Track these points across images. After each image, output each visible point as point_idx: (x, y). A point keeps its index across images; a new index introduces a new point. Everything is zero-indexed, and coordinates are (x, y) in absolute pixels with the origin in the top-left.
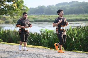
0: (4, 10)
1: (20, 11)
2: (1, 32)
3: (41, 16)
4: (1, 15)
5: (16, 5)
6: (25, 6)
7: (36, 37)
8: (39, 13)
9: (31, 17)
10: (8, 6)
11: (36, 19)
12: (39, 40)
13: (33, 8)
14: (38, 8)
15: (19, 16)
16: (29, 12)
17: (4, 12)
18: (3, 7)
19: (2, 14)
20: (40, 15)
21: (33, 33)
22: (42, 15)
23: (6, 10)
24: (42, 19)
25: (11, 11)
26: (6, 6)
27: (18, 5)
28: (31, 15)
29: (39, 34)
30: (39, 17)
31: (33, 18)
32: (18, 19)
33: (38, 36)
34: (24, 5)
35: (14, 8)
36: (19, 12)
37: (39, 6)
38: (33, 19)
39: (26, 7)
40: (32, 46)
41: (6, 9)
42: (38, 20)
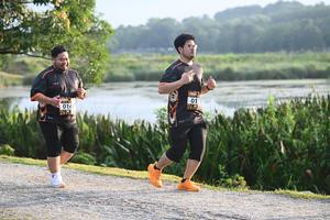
0: (20, 34)
1: (82, 39)
2: (10, 120)
3: (160, 57)
4: (9, 55)
5: (65, 16)
6: (100, 19)
7: (141, 140)
8: (152, 46)
9: (122, 59)
10: (37, 18)
11: (141, 67)
12: (152, 150)
13: (130, 27)
14: (147, 28)
15: (77, 58)
16: (113, 43)
17: (22, 41)
18: (16, 23)
19: (12, 50)
20: (156, 52)
21: (131, 123)
22: (163, 54)
23: (30, 35)
25: (46, 38)
26: (29, 19)
27: (72, 17)
28: (125, 53)
29: (153, 127)
30: (150, 62)
31: (129, 65)
33: (149, 134)
34: (96, 15)
35: (57, 28)
36: (77, 42)
37: (151, 20)
38: (131, 68)
39: (102, 22)
41: (27, 29)
42: (148, 71)
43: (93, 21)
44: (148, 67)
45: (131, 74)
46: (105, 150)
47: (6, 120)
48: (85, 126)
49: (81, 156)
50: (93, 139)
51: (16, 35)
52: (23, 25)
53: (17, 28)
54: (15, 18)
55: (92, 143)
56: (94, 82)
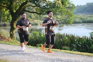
0: (46, 8)
1: (66, 10)
2: (42, 36)
3: (90, 16)
4: (42, 15)
5: (60, 2)
6: (71, 3)
7: (85, 42)
8: (88, 12)
9: (78, 16)
10: (51, 3)
11: (84, 19)
12: (88, 46)
13: (81, 6)
14: (86, 6)
15: (64, 16)
16: (75, 11)
17: (46, 10)
18: (44, 5)
19: (43, 13)
20: (89, 14)
21: (81, 37)
22: (91, 14)
24: (91, 19)
25: (54, 9)
26: (48, 3)
27: (62, 3)
28: (79, 14)
29: (88, 38)
30: (87, 17)
31: (80, 18)
32: (63, 20)
33: (87, 40)
34: (70, 2)
35: (58, 6)
36: (64, 11)
37: (87, 3)
38: (81, 19)
39: (72, 4)
40: (79, 53)
41: (48, 7)
42: (87, 20)
43: (69, 4)
44: (87, 19)
45: (81, 21)
46: (73, 46)
47: (41, 36)
48: (67, 38)
49: (65, 48)
50: (69, 42)
51: (44, 9)
52: (47, 5)
53: (45, 6)
54: (44, 3)
55: (69, 43)
56: (69, 23)
